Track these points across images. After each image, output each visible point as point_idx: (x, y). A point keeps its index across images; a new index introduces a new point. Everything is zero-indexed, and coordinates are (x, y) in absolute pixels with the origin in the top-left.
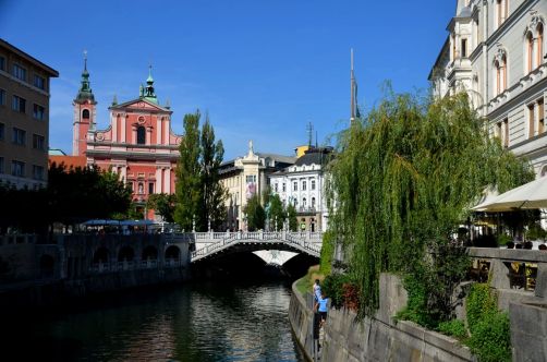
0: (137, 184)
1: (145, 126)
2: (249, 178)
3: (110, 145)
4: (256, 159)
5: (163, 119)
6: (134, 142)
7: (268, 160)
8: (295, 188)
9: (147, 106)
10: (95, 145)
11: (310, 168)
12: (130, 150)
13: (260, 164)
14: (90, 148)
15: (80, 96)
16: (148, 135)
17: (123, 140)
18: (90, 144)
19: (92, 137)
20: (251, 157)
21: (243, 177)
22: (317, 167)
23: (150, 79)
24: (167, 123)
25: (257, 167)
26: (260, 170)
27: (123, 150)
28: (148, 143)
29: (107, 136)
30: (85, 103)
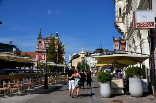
2: (82, 58)
3: (43, 49)
4: (84, 52)
7: (87, 53)
8: (93, 60)
10: (38, 49)
11: (97, 54)
13: (85, 54)
14: (37, 50)
15: (39, 37)
18: (37, 49)
19: (37, 47)
20: (82, 52)
21: (80, 58)
22: (99, 54)
23: (57, 32)
25: (84, 55)
26: (85, 56)
30: (40, 39)
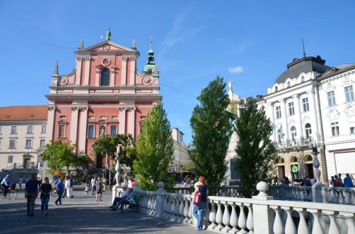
0: (98, 126)
1: (109, 67)
5: (128, 60)
6: (97, 84)
9: (112, 48)
10: (58, 89)
12: (92, 93)
14: (54, 92)
16: (112, 76)
17: (86, 83)
18: (52, 88)
19: (56, 82)
23: (151, 51)
24: (132, 64)
27: (86, 92)
28: (112, 85)
29: (71, 79)
